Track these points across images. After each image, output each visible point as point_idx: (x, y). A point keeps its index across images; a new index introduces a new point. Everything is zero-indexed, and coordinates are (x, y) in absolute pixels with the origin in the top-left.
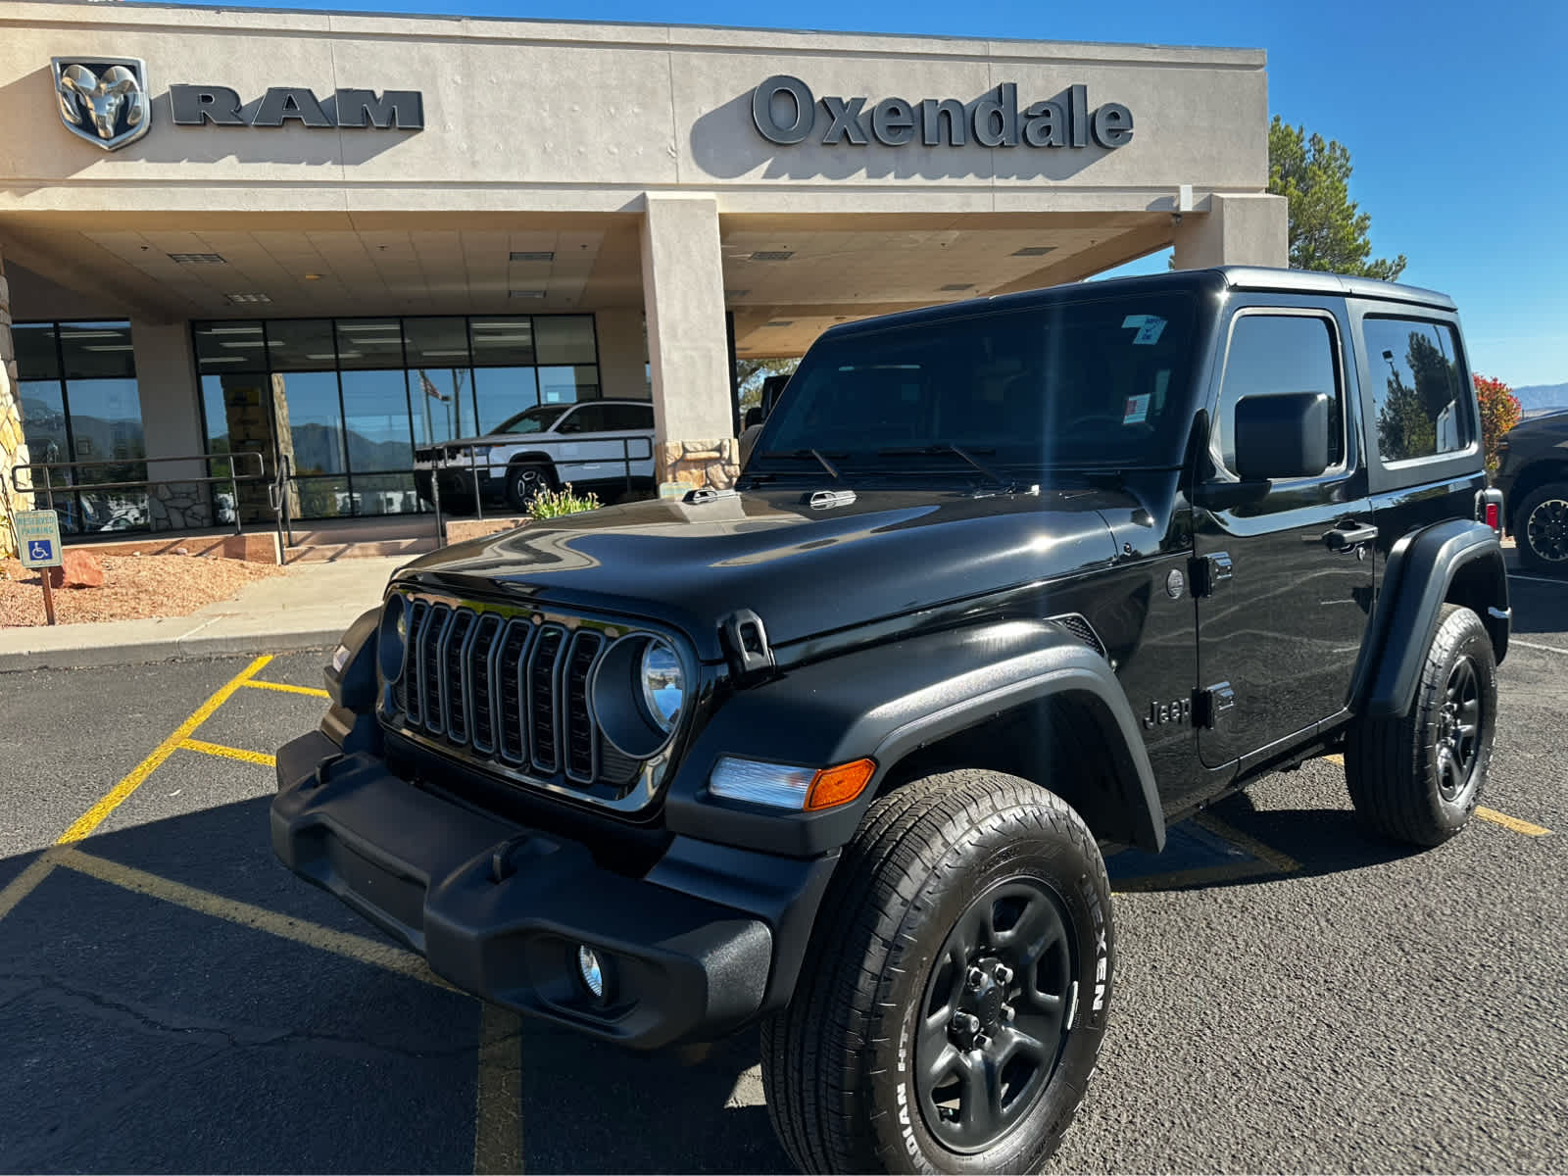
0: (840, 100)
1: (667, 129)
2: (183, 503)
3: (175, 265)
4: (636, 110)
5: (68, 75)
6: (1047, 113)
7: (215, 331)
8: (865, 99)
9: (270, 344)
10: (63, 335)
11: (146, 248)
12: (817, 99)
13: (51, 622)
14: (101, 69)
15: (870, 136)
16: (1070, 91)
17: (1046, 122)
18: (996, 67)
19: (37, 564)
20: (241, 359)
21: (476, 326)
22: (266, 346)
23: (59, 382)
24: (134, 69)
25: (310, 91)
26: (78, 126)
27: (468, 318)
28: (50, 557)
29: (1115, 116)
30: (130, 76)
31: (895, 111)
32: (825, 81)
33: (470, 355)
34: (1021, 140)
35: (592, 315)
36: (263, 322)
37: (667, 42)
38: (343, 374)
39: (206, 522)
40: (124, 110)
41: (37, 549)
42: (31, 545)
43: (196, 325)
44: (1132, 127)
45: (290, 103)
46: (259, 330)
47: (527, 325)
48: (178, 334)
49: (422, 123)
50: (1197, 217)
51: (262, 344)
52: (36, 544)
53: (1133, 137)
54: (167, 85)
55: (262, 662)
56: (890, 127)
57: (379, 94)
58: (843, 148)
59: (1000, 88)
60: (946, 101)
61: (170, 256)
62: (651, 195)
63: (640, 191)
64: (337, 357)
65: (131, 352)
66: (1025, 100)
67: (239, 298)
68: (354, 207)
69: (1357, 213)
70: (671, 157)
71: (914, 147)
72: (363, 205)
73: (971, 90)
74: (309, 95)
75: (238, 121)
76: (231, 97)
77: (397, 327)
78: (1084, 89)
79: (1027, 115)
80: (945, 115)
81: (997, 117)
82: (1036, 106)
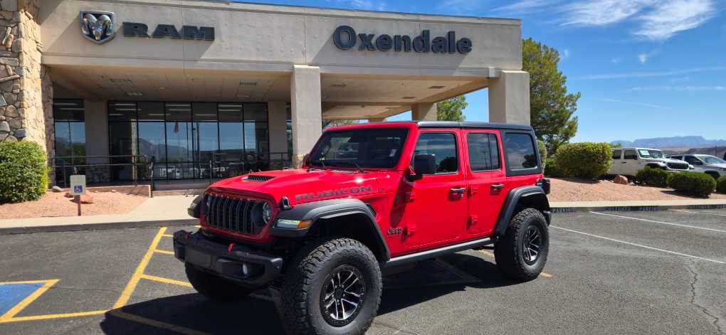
0: (365, 35)
1: (303, 44)
3: (110, 82)
4: (291, 36)
5: (86, 18)
7: (115, 104)
8: (374, 35)
9: (139, 110)
11: (103, 77)
12: (357, 33)
13: (79, 214)
14: (98, 16)
15: (376, 48)
16: (449, 33)
17: (440, 44)
18: (422, 24)
19: (77, 194)
20: (121, 115)
21: (220, 106)
22: (137, 111)
24: (110, 16)
26: (88, 35)
27: (218, 103)
29: (465, 42)
30: (108, 18)
31: (385, 39)
32: (360, 28)
33: (218, 116)
34: (431, 50)
35: (266, 104)
36: (137, 102)
37: (303, 13)
38: (167, 123)
39: (108, 181)
42: (75, 187)
43: (109, 102)
44: (472, 46)
45: (166, 29)
46: (134, 105)
47: (241, 106)
48: (103, 106)
49: (214, 38)
50: (496, 80)
51: (135, 109)
53: (472, 50)
54: (122, 23)
55: (164, 229)
56: (384, 44)
57: (199, 28)
58: (366, 51)
59: (424, 31)
60: (403, 36)
61: (111, 80)
62: (296, 66)
63: (292, 64)
64: (165, 113)
65: (83, 111)
66: (432, 36)
67: (131, 94)
68: (186, 68)
69: (562, 76)
70: (304, 53)
71: (392, 51)
72: (188, 66)
73: (412, 32)
74: (173, 27)
75: (147, 36)
76: (145, 27)
77: (190, 105)
78: (454, 33)
79: (433, 42)
80: (404, 40)
81: (423, 40)
82: (436, 38)
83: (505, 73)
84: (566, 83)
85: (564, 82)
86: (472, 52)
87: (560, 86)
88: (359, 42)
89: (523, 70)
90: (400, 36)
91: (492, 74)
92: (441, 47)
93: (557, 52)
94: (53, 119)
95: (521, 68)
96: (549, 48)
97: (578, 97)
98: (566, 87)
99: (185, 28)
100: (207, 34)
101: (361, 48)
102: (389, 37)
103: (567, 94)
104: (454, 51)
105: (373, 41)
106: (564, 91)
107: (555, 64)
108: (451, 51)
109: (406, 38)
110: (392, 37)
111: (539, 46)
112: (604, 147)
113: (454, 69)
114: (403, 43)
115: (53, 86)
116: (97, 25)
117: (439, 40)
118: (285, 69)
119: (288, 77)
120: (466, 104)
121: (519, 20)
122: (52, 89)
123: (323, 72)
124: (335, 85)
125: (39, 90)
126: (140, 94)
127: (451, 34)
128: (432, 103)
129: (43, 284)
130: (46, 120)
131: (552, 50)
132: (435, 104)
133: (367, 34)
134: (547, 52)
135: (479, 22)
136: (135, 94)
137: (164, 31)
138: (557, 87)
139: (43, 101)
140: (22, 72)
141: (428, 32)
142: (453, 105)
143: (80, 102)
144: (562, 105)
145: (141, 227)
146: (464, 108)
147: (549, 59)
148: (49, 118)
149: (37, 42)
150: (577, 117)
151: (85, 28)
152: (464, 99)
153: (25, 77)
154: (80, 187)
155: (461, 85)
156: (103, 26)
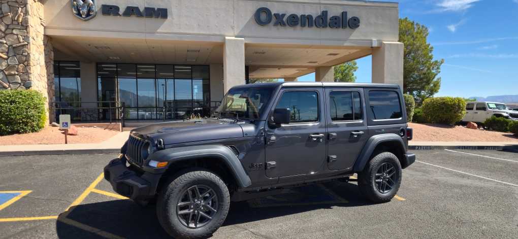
1: (232, 21)
2: (91, 113)
4: (224, 15)
7: (102, 65)
8: (285, 14)
9: (119, 69)
10: (61, 65)
11: (89, 45)
12: (273, 13)
13: (66, 143)
15: (286, 24)
16: (343, 13)
17: (336, 21)
18: (322, 7)
19: (65, 128)
21: (176, 67)
22: (117, 70)
23: (58, 78)
26: (77, 14)
27: (174, 65)
29: (355, 20)
30: (91, 1)
31: (294, 18)
32: (275, 9)
33: (174, 76)
34: (328, 26)
35: (209, 66)
36: (117, 64)
38: (138, 79)
39: (97, 119)
40: (89, 10)
42: (63, 123)
43: (97, 64)
44: (360, 23)
45: (133, 11)
46: (115, 66)
47: (190, 67)
48: (93, 66)
49: (167, 17)
50: (378, 48)
51: (115, 69)
54: (101, 5)
56: (292, 22)
57: (156, 9)
58: (279, 27)
59: (323, 12)
60: (308, 15)
61: (96, 47)
62: (226, 38)
63: (224, 36)
64: (137, 74)
65: (79, 70)
66: (330, 15)
67: (111, 58)
68: (147, 38)
69: (430, 47)
70: (233, 28)
71: (299, 27)
72: (150, 37)
73: (315, 12)
74: (137, 8)
75: (119, 15)
76: (117, 8)
77: (154, 67)
78: (346, 13)
79: (330, 19)
80: (308, 18)
81: (322, 19)
82: (333, 17)
83: (384, 44)
84: (432, 52)
85: (431, 51)
86: (360, 27)
87: (428, 54)
88: (274, 20)
90: (305, 15)
91: (375, 44)
92: (336, 23)
93: (426, 28)
94: (53, 75)
95: (398, 40)
96: (421, 25)
97: (442, 63)
98: (432, 56)
99: (147, 9)
100: (162, 14)
101: (276, 24)
102: (297, 16)
103: (432, 61)
104: (346, 27)
105: (285, 19)
106: (431, 58)
107: (425, 37)
108: (344, 27)
109: (309, 17)
110: (299, 16)
111: (412, 24)
112: (459, 100)
113: (345, 40)
114: (307, 20)
115: (54, 51)
116: (83, 7)
117: (335, 18)
118: (219, 40)
119: (221, 46)
120: (357, 68)
121: (397, 3)
122: (52, 53)
123: (247, 42)
124: (256, 53)
125: (42, 53)
126: (118, 58)
127: (344, 14)
128: (331, 67)
129: (19, 194)
130: (48, 75)
131: (423, 26)
132: (333, 67)
133: (280, 14)
134: (419, 29)
135: (366, 4)
136: (115, 58)
137: (132, 11)
138: (425, 55)
139: (45, 62)
140: (29, 40)
141: (326, 12)
142: (348, 68)
143: (77, 63)
144: (429, 69)
145: (107, 153)
146: (355, 71)
147: (420, 34)
148: (50, 74)
149: (41, 19)
150: (440, 78)
151: (75, 9)
152: (355, 64)
153: (31, 44)
154: (67, 123)
155: (352, 52)
156: (88, 7)
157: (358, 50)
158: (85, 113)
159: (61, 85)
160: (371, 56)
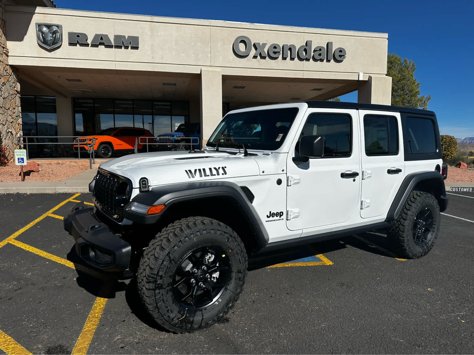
0: (259, 43)
1: (210, 49)
2: (68, 150)
3: (68, 82)
4: (200, 44)
5: (40, 28)
6: (320, 50)
7: (80, 101)
8: (266, 44)
9: (95, 105)
10: (37, 100)
11: (59, 77)
12: (253, 43)
13: (23, 180)
14: (49, 26)
15: (268, 54)
16: (328, 44)
17: (320, 52)
18: (306, 35)
19: (20, 164)
20: (87, 109)
21: (155, 103)
24: (58, 27)
25: (107, 35)
26: (42, 42)
27: (153, 101)
28: (23, 163)
29: (341, 51)
30: (56, 28)
31: (275, 47)
32: (255, 38)
33: (152, 112)
34: (312, 57)
35: (188, 102)
36: (93, 99)
37: (210, 25)
38: (115, 115)
40: (55, 39)
41: (20, 160)
43: (75, 99)
44: (346, 54)
45: (102, 39)
46: (92, 101)
47: (170, 104)
48: (69, 101)
49: (138, 45)
50: (364, 82)
51: (92, 105)
52: (20, 159)
53: (346, 58)
54: (67, 32)
55: (77, 195)
56: (274, 52)
57: (127, 38)
58: (259, 59)
59: (307, 42)
60: (290, 45)
61: (66, 79)
62: (203, 68)
63: (200, 67)
64: (114, 111)
65: (55, 106)
66: (314, 46)
68: (118, 69)
70: (210, 58)
71: (280, 60)
73: (298, 42)
75: (87, 45)
76: (85, 36)
77: (132, 103)
78: (332, 43)
79: (315, 51)
80: (290, 49)
81: (305, 50)
82: (317, 47)
83: (371, 77)
85: (417, 87)
87: (415, 90)
88: (254, 50)
89: (386, 75)
90: (287, 45)
91: (361, 79)
92: (320, 55)
94: (20, 108)
95: (386, 73)
97: (429, 99)
98: (418, 91)
99: (117, 37)
100: (133, 42)
103: (419, 96)
106: (417, 94)
107: (412, 73)
116: (48, 34)
118: (195, 71)
119: (198, 77)
123: (224, 73)
124: (236, 87)
131: (410, 62)
134: (407, 64)
144: (416, 105)
147: (408, 69)
149: (4, 48)
154: (23, 159)
156: (53, 35)
157: (343, 85)
158: (62, 149)
159: (38, 121)
160: (357, 91)
